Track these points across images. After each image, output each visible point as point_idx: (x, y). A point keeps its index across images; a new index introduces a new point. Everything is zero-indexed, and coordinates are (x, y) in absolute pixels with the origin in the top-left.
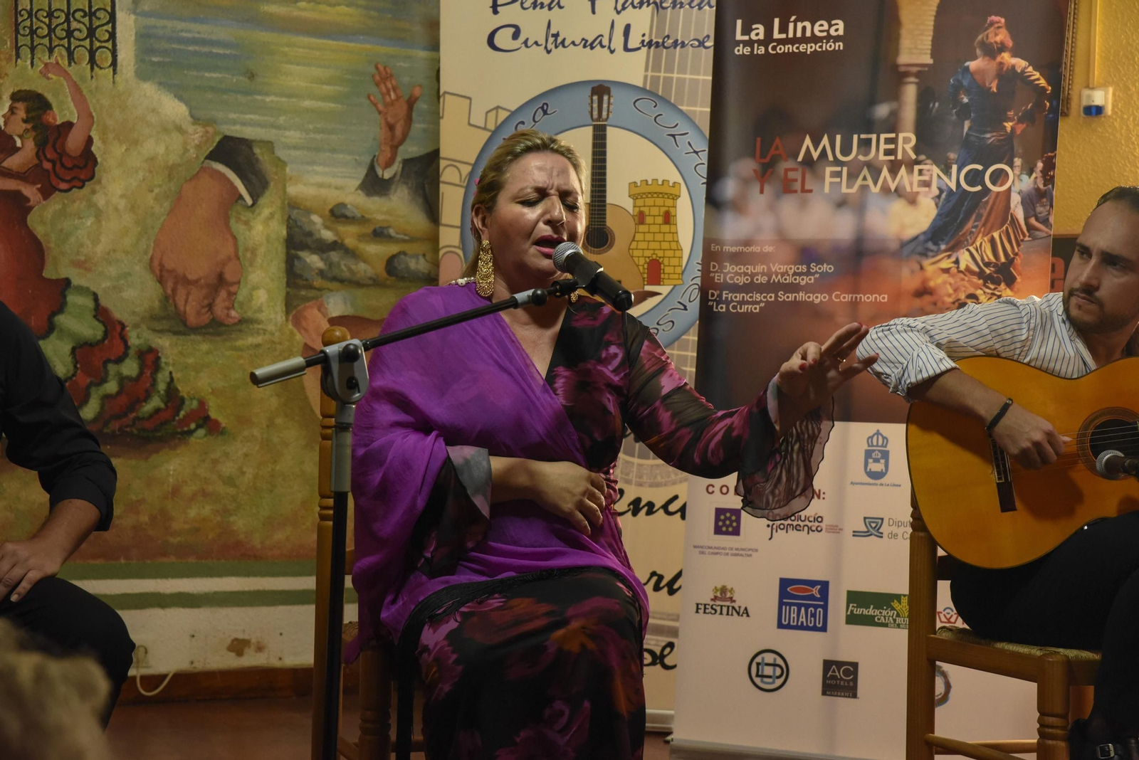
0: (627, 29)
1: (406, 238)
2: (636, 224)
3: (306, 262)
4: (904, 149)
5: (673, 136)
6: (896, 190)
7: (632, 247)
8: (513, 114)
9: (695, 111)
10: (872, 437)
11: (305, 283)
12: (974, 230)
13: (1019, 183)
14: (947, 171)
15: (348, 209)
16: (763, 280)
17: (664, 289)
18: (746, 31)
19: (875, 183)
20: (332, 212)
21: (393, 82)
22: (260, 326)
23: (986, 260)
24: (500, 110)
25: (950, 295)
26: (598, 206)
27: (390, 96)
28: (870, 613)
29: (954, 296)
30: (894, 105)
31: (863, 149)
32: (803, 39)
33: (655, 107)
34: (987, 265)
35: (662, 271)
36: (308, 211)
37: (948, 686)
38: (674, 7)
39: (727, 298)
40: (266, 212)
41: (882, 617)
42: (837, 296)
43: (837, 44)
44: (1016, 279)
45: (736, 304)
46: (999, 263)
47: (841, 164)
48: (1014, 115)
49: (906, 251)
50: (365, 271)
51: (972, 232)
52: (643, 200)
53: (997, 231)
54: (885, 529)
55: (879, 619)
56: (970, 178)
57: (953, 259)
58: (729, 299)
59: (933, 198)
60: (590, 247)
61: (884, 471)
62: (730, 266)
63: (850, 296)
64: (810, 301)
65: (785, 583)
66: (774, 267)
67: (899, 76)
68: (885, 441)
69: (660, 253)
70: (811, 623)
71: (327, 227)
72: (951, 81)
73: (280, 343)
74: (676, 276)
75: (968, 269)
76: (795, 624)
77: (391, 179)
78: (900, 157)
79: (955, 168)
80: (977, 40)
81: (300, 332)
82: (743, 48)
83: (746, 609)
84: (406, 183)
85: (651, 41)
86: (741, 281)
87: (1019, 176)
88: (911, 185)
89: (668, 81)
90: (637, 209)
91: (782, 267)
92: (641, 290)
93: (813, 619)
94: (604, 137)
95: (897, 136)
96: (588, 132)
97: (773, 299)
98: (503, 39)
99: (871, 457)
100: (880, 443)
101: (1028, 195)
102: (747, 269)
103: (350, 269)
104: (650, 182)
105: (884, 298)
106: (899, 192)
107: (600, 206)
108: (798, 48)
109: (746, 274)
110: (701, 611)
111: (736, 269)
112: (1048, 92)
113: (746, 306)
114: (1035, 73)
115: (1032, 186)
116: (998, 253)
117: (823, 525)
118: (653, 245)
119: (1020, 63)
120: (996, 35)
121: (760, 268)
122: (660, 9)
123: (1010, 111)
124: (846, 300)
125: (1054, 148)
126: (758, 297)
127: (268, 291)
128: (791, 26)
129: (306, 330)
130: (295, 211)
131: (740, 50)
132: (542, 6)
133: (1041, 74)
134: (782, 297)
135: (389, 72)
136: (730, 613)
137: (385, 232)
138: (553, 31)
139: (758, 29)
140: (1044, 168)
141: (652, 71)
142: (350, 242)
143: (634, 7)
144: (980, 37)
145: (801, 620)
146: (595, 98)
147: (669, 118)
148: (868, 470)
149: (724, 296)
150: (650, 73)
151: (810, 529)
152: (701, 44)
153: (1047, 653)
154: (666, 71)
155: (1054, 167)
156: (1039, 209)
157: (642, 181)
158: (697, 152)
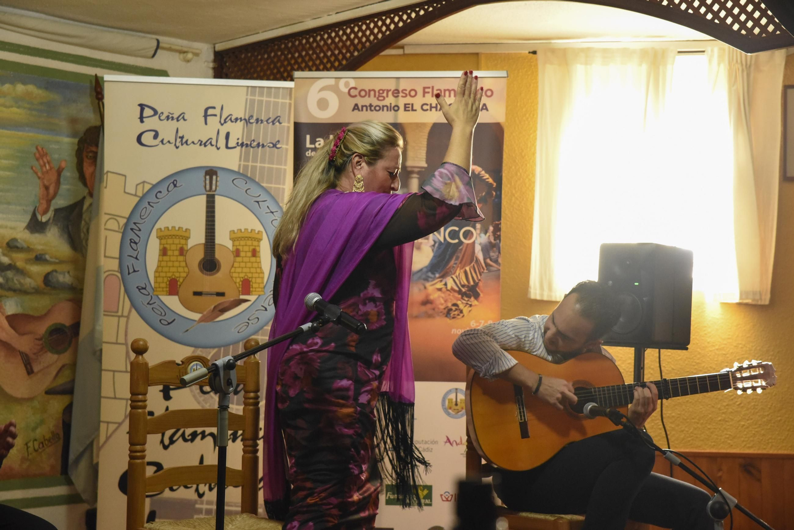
0: (228, 136)
1: (57, 261)
2: (234, 257)
5: (258, 202)
7: (232, 271)
8: (154, 186)
9: (271, 187)
12: (455, 265)
15: (18, 242)
17: (252, 298)
18: (313, 142)
20: (8, 244)
21: (48, 158)
23: (462, 283)
24: (146, 184)
25: (442, 304)
27: (46, 167)
29: (445, 305)
33: (246, 183)
34: (463, 286)
35: (251, 286)
38: (257, 123)
44: (480, 295)
46: (470, 285)
49: (416, 278)
50: (30, 284)
51: (453, 267)
52: (238, 242)
53: (467, 266)
56: (451, 234)
57: (443, 283)
59: (431, 246)
67: (409, 173)
69: (250, 275)
71: (4, 255)
74: (260, 289)
77: (47, 223)
79: (442, 229)
82: (311, 152)
84: (57, 225)
85: (243, 143)
89: (254, 168)
90: (235, 248)
92: (237, 298)
94: (213, 202)
96: (203, 198)
98: (147, 138)
101: (485, 246)
103: (20, 283)
104: (243, 231)
112: (494, 186)
114: (486, 175)
115: (487, 240)
116: (469, 279)
118: (245, 270)
119: (478, 169)
122: (248, 124)
131: (309, 154)
132: (173, 119)
133: (490, 175)
135: (45, 151)
137: (43, 257)
138: (180, 134)
139: (320, 141)
140: (494, 230)
141: (244, 161)
142: (20, 264)
143: (232, 122)
146: (208, 177)
147: (255, 191)
150: (242, 163)
152: (275, 146)
153: (556, 518)
154: (252, 162)
155: (499, 230)
156: (492, 254)
157: (238, 230)
158: (272, 213)
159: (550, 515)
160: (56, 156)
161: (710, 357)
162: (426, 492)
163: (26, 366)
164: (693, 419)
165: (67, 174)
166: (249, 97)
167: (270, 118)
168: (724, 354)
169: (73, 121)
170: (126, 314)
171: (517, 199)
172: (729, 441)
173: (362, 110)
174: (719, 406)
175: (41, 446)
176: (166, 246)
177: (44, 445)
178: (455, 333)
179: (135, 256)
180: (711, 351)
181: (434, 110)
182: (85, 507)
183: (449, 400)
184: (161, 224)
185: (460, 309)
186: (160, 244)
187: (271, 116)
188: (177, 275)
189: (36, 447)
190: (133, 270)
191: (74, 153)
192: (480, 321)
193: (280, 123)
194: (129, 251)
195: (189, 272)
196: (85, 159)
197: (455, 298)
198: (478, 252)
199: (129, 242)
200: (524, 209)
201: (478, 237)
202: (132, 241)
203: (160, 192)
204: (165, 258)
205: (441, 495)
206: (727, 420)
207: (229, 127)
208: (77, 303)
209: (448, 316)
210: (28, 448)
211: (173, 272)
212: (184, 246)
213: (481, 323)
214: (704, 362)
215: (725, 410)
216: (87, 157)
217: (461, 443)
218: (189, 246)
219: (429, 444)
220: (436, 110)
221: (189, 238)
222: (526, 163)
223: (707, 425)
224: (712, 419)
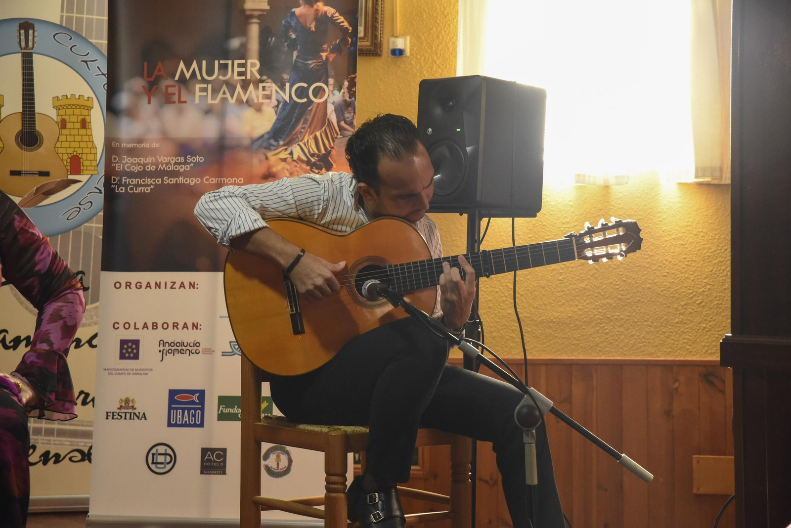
2: (59, 129)
4: (251, 71)
5: (86, 62)
6: (247, 101)
7: (56, 146)
9: (101, 43)
12: (302, 130)
13: (333, 96)
14: (282, 87)
16: (153, 168)
17: (83, 178)
19: (232, 96)
23: (312, 152)
26: (29, 114)
28: (235, 412)
30: (244, 39)
31: (222, 71)
33: (70, 39)
34: (313, 155)
35: (81, 164)
37: (290, 461)
39: (125, 182)
44: (332, 165)
45: (133, 186)
46: (321, 154)
47: (207, 82)
48: (328, 47)
49: (255, 146)
51: (301, 132)
52: (64, 110)
53: (318, 131)
56: (298, 92)
57: (289, 151)
58: (127, 183)
59: (273, 107)
60: (23, 146)
62: (127, 158)
63: (217, 179)
64: (187, 184)
65: (172, 393)
66: (160, 159)
67: (246, 18)
69: (80, 151)
70: (192, 422)
72: (283, 22)
74: (93, 168)
75: (299, 159)
76: (181, 423)
78: (249, 77)
79: (288, 85)
83: (144, 414)
86: (136, 169)
87: (332, 91)
88: (258, 97)
89: (79, 21)
90: (60, 118)
91: (166, 158)
92: (65, 179)
93: (193, 418)
94: (31, 62)
95: (246, 62)
96: (18, 58)
97: (160, 182)
101: (339, 105)
102: (140, 160)
104: (69, 97)
105: (241, 181)
106: (249, 103)
107: (31, 114)
109: (139, 164)
110: (110, 418)
111: (132, 160)
112: (350, 31)
113: (140, 188)
114: (340, 17)
115: (341, 98)
116: (320, 146)
117: (200, 349)
118: (73, 145)
119: (330, 11)
121: (150, 160)
123: (325, 44)
124: (214, 182)
125: (355, 72)
126: (149, 181)
133: (344, 19)
134: (167, 181)
136: (132, 418)
140: (349, 85)
141: (66, 13)
145: (185, 419)
146: (22, 32)
147: (82, 48)
149: (123, 180)
150: (65, 14)
151: (190, 352)
153: (330, 430)
154: (77, 13)
155: (355, 85)
156: (346, 115)
157: (63, 96)
158: (104, 74)
161: (666, 248)
164: (646, 321)
168: (682, 244)
172: (688, 347)
174: (676, 306)
180: (666, 241)
195: (3, 147)
197: (303, 170)
201: (331, 95)
206: (685, 322)
214: (657, 254)
215: (684, 311)
218: (3, 115)
221: (3, 106)
222: (449, 23)
223: (662, 328)
224: (668, 322)
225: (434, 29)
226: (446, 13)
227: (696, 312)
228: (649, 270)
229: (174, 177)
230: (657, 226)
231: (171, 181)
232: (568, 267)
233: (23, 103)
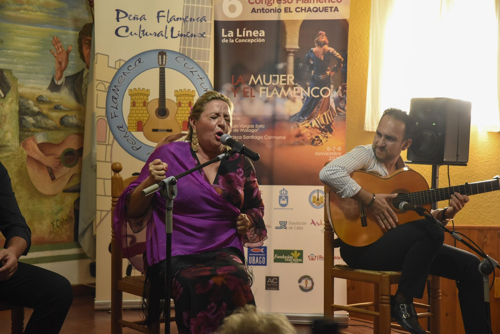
0: (172, 29)
1: (68, 109)
2: (178, 107)
3: (27, 120)
4: (289, 81)
5: (192, 72)
6: (287, 96)
7: (176, 116)
8: (127, 62)
9: (200, 62)
10: (281, 191)
11: (27, 129)
12: (317, 112)
13: (333, 94)
15: (43, 98)
16: (237, 131)
18: (226, 33)
19: (279, 94)
20: (37, 99)
21: (60, 44)
22: (9, 148)
23: (322, 123)
24: (121, 61)
25: (309, 137)
26: (162, 100)
27: (59, 50)
28: (283, 258)
29: (310, 137)
30: (285, 64)
31: (274, 81)
32: (249, 38)
33: (184, 60)
34: (322, 125)
36: (28, 99)
37: (313, 284)
38: (191, 21)
40: (10, 100)
41: (288, 259)
42: (266, 137)
43: (262, 40)
44: (333, 130)
46: (327, 124)
47: (266, 86)
48: (330, 69)
49: (292, 119)
50: (52, 124)
51: (316, 113)
52: (180, 97)
53: (325, 112)
54: (288, 226)
55: (286, 260)
56: (315, 92)
57: (310, 123)
59: (301, 100)
60: (159, 116)
61: (286, 203)
63: (271, 137)
64: (256, 139)
65: (250, 248)
66: (241, 125)
67: (287, 53)
68: (287, 192)
69: (187, 118)
70: (260, 263)
71: (35, 106)
72: (306, 55)
73: (18, 155)
75: (315, 127)
76: (254, 263)
77: (61, 85)
78: (288, 84)
79: (309, 88)
80: (315, 40)
81: (26, 150)
82: (225, 40)
84: (67, 86)
85: (182, 34)
88: (293, 94)
89: (189, 50)
90: (178, 101)
91: (244, 126)
92: (180, 133)
93: (261, 261)
94: (164, 72)
95: (287, 76)
96: (157, 71)
97: (241, 138)
98: (122, 32)
99: (281, 199)
100: (285, 193)
101: (336, 99)
103: (45, 123)
104: (183, 90)
105: (284, 138)
106: (288, 97)
108: (247, 41)
112: (342, 61)
114: (337, 53)
115: (338, 95)
116: (326, 120)
118: (185, 115)
119: (331, 50)
120: (322, 38)
121: (235, 126)
122: (185, 21)
123: (328, 67)
124: (270, 138)
125: (346, 82)
126: (235, 137)
127: (12, 133)
128: (244, 32)
129: (28, 149)
130: (22, 99)
131: (224, 41)
132: (137, 19)
133: (339, 54)
134: (245, 137)
135: (58, 40)
137: (59, 107)
138: (142, 29)
139: (231, 32)
140: (342, 89)
142: (45, 112)
143: (175, 20)
144: (316, 39)
145: (256, 262)
146: (160, 56)
147: (190, 65)
148: (280, 203)
150: (182, 47)
152: (202, 36)
153: (381, 273)
154: (188, 46)
155: (346, 89)
156: (341, 104)
157: (179, 90)
158: (201, 79)
159: (377, 271)
160: (65, 43)
161: (481, 167)
162: (299, 254)
163: (50, 175)
164: (469, 206)
165: (72, 54)
166: (186, 4)
167: (199, 18)
168: (489, 165)
169: (76, 20)
170: (110, 143)
171: (357, 67)
172: (492, 220)
173: (258, 12)
174: (486, 198)
175: (61, 224)
176: (134, 100)
177: (63, 224)
178: (317, 155)
179: (115, 107)
180: (481, 163)
181: (303, 11)
182: (89, 261)
183: (313, 197)
184: (131, 86)
185: (320, 140)
186: (131, 99)
187: (199, 17)
188: (142, 118)
189: (58, 224)
190: (114, 116)
191: (77, 41)
192: (333, 147)
193: (205, 21)
194: (111, 103)
195: (149, 117)
196: (84, 44)
197: (317, 132)
198: (332, 103)
199: (112, 98)
200: (361, 74)
201: (332, 94)
202: (114, 97)
203: (131, 66)
204: (135, 108)
205: (309, 256)
206: (490, 206)
207: (173, 24)
208: (81, 135)
209: (313, 144)
210: (53, 225)
211: (140, 117)
212: (146, 100)
213: (333, 148)
214: (476, 170)
215: (490, 200)
216: (85, 43)
217: (321, 224)
218: (149, 101)
219: (301, 224)
220: (305, 12)
221: (149, 95)
222: (363, 43)
223: (478, 209)
224: (481, 206)
225: (355, 47)
226: (361, 38)
227: (497, 201)
228: (471, 178)
229: (249, 136)
230: (476, 155)
231: (247, 137)
232: (427, 176)
233: (160, 94)
